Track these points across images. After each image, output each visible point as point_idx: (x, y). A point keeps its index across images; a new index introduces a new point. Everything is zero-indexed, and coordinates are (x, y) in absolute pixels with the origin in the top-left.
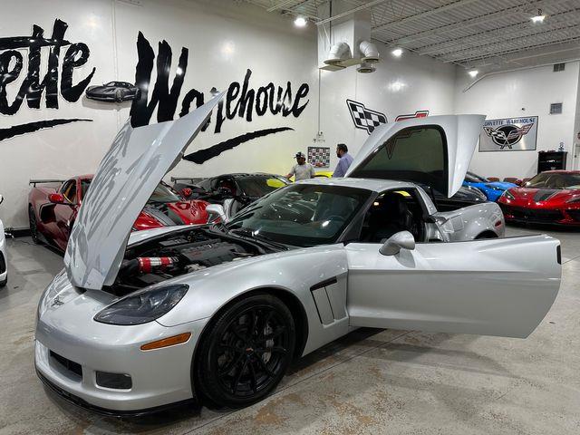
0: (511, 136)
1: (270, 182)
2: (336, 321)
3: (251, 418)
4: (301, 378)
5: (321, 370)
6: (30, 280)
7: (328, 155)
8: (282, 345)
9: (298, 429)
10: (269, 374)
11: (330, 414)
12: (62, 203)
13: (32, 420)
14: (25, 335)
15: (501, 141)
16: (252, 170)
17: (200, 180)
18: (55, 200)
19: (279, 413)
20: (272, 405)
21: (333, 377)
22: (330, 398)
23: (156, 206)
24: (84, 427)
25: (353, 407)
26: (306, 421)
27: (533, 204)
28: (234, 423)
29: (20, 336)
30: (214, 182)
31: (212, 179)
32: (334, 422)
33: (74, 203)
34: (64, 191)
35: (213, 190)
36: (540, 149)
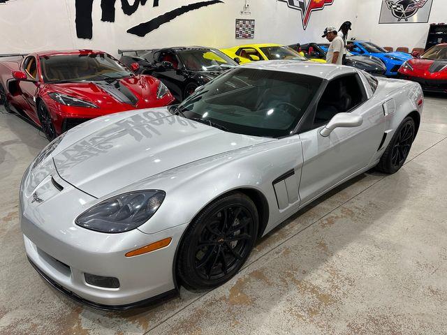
0: (409, 9)
1: (206, 56)
2: (290, 205)
3: (224, 298)
4: (260, 254)
5: (276, 245)
6: (8, 150)
7: (253, 26)
8: (248, 232)
9: (268, 310)
10: (237, 257)
11: (293, 292)
12: (25, 79)
13: (30, 305)
14: (12, 211)
15: (399, 14)
16: (189, 44)
17: (143, 51)
18: (19, 77)
19: (248, 293)
20: (240, 284)
21: (287, 252)
22: (289, 275)
23: (110, 82)
24: (79, 311)
25: (311, 284)
26: (273, 300)
27: (428, 74)
28: (211, 304)
29: (8, 212)
30: (157, 55)
31: (154, 51)
32: (298, 301)
33: (37, 79)
34: (26, 67)
35: (156, 62)
36: (432, 21)
